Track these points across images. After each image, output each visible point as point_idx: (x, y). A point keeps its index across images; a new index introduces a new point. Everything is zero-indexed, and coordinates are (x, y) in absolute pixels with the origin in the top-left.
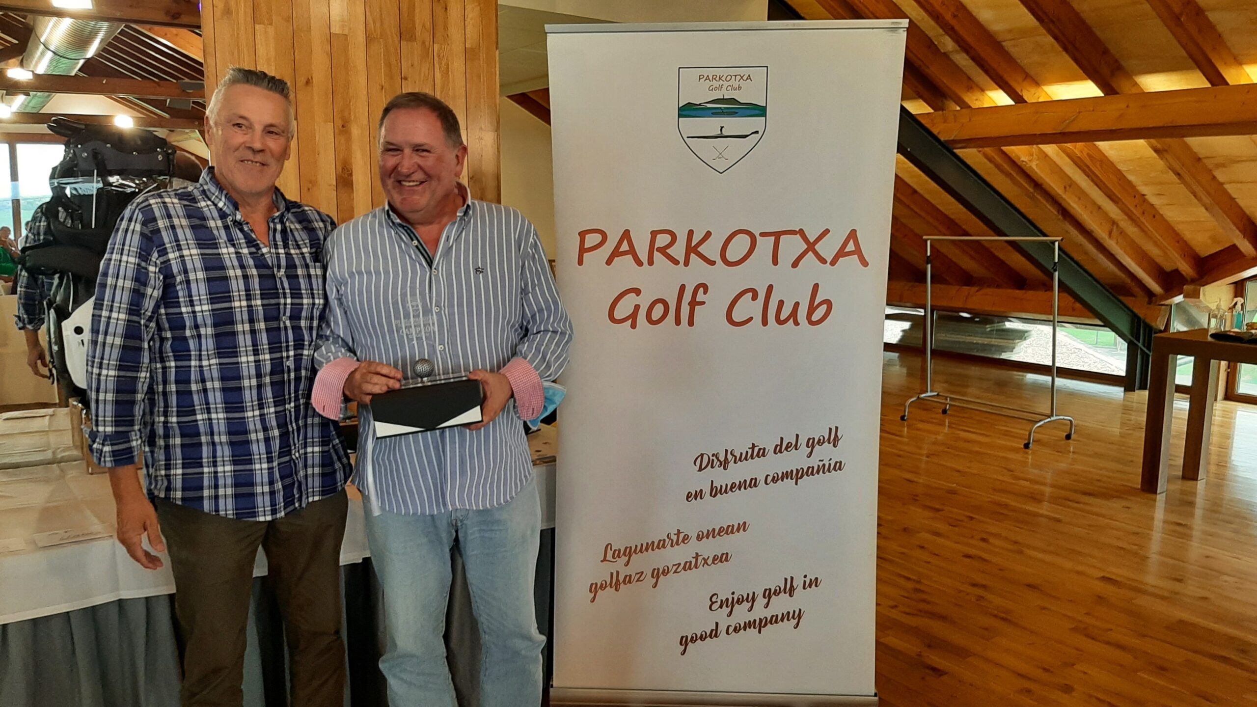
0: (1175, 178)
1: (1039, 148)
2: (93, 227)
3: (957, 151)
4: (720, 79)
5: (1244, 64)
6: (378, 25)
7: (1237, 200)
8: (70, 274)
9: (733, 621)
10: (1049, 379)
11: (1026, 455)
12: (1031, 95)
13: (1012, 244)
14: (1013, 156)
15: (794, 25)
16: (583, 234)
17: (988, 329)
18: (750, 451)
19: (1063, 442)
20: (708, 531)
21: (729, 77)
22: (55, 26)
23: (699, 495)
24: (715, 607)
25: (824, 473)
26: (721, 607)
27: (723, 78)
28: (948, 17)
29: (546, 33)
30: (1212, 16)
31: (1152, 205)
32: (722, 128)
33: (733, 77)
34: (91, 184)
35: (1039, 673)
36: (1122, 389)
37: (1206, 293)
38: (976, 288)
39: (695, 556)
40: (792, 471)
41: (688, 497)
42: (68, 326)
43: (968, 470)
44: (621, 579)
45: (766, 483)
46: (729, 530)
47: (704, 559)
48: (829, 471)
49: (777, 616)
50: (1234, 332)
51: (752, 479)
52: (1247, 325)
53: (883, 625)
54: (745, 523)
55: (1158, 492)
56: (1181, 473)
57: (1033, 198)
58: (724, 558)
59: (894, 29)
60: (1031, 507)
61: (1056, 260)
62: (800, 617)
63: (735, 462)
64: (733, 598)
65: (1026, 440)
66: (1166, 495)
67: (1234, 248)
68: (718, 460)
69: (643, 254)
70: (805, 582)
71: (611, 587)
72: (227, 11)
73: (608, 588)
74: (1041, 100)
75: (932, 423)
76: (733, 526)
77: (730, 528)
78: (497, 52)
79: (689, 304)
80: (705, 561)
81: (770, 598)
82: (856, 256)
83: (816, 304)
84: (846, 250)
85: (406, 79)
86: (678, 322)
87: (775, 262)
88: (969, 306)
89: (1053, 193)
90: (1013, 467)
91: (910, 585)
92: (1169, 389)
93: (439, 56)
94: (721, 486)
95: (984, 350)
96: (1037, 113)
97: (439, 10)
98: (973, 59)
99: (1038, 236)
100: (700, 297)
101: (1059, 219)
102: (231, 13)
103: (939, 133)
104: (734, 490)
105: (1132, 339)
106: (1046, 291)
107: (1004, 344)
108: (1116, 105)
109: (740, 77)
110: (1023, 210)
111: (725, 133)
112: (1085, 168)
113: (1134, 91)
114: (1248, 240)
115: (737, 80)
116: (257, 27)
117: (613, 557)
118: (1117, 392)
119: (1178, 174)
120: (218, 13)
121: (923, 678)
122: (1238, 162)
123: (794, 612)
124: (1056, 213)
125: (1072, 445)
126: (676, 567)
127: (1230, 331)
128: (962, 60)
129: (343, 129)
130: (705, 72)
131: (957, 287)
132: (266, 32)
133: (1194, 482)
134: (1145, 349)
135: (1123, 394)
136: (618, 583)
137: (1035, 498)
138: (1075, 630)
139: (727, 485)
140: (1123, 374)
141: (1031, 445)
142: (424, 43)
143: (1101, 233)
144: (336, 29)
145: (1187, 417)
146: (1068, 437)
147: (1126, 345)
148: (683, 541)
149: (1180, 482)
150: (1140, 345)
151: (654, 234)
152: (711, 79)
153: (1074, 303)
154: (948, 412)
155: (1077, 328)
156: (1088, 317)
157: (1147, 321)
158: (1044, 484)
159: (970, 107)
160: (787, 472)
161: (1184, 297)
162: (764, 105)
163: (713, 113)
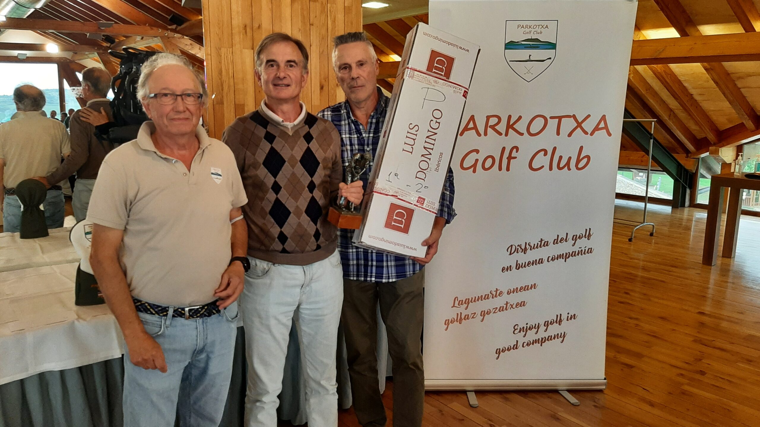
0: (715, 85)
4: (530, 27)
7: (747, 98)
9: (526, 340)
11: (630, 245)
18: (539, 243)
19: (649, 237)
20: (514, 289)
21: (535, 26)
23: (509, 268)
24: (515, 332)
25: (581, 255)
26: (520, 332)
27: (532, 27)
31: (696, 100)
32: (530, 56)
33: (538, 26)
36: (670, 207)
37: (723, 152)
39: (505, 303)
40: (563, 254)
41: (503, 270)
44: (463, 317)
45: (548, 261)
46: (526, 288)
47: (511, 305)
48: (584, 253)
49: (551, 336)
50: (758, 173)
51: (540, 259)
54: (535, 284)
55: (713, 265)
58: (522, 304)
62: (564, 336)
63: (531, 250)
64: (527, 327)
65: (629, 237)
67: (742, 125)
68: (521, 248)
69: (481, 129)
70: (568, 317)
71: (457, 322)
73: (455, 322)
74: (641, 39)
76: (528, 286)
79: (507, 158)
81: (548, 326)
82: (605, 130)
83: (581, 158)
84: (600, 127)
85: (312, 25)
86: (500, 169)
87: (558, 133)
89: (640, 93)
93: (330, 11)
94: (522, 263)
96: (639, 46)
100: (513, 155)
101: (641, 109)
104: (529, 265)
105: (677, 178)
108: (688, 42)
109: (541, 26)
111: (532, 59)
113: (698, 35)
114: (751, 121)
115: (540, 28)
117: (459, 305)
119: (716, 83)
123: (561, 333)
125: (654, 239)
126: (494, 310)
127: (755, 173)
130: (522, 23)
133: (729, 259)
134: (684, 184)
135: (671, 210)
136: (461, 319)
138: (695, 341)
139: (525, 263)
141: (633, 240)
146: (652, 235)
147: (673, 181)
148: (499, 295)
149: (722, 259)
150: (681, 180)
151: (488, 118)
152: (525, 27)
156: (653, 166)
157: (687, 167)
158: (639, 260)
160: (560, 255)
161: (709, 154)
162: (555, 43)
163: (525, 47)
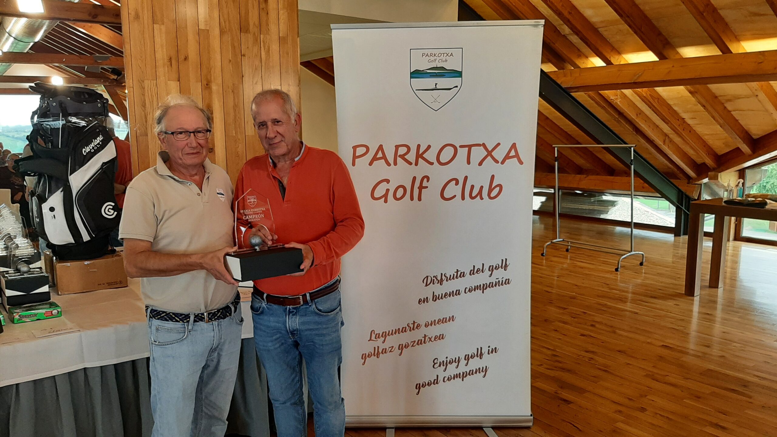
0: (702, 108)
1: (621, 91)
2: (60, 147)
3: (571, 94)
4: (435, 55)
5: (741, 41)
6: (227, 23)
7: (739, 121)
8: (46, 175)
9: (447, 374)
10: (630, 229)
11: (616, 276)
12: (616, 60)
13: (606, 149)
14: (606, 96)
15: (478, 23)
16: (355, 148)
17: (592, 201)
18: (455, 274)
19: (638, 267)
20: (432, 321)
21: (440, 54)
22: (16, 22)
23: (426, 300)
24: (435, 367)
25: (499, 286)
26: (440, 366)
27: (437, 55)
28: (566, 13)
29: (331, 29)
30: (721, 12)
31: (689, 125)
32: (436, 84)
33: (442, 55)
34: (57, 122)
35: (626, 401)
36: (673, 235)
37: (722, 177)
38: (585, 176)
39: (424, 336)
40: (480, 285)
41: (420, 301)
42: (45, 207)
43: (582, 285)
44: (380, 351)
45: (465, 292)
46: (444, 321)
48: (502, 285)
49: (473, 370)
50: (737, 200)
51: (457, 291)
52: (746, 195)
53: (535, 375)
54: (453, 316)
55: (695, 295)
56: (708, 284)
57: (618, 122)
58: (441, 337)
59: (536, 26)
60: (620, 306)
61: (632, 158)
62: (486, 372)
63: (447, 281)
64: (447, 361)
65: (616, 266)
66: (700, 297)
67: (738, 149)
68: (436, 278)
69: (391, 158)
70: (489, 350)
71: (374, 356)
72: (137, 17)
74: (622, 63)
75: (560, 257)
76: (446, 318)
77: (445, 319)
78: (298, 39)
79: (418, 188)
80: (430, 339)
81: (468, 360)
82: (516, 159)
83: (493, 186)
84: (511, 155)
85: (244, 55)
86: (412, 199)
87: (469, 162)
88: (581, 187)
89: (629, 118)
90: (608, 282)
91: (549, 352)
92: (700, 235)
93: (264, 42)
94: (439, 295)
95: (589, 213)
96: (619, 70)
97: (263, 14)
98: (581, 39)
99: (622, 144)
100: (425, 184)
101: (634, 134)
102: (140, 19)
103: (561, 83)
104: (446, 297)
105: (679, 205)
106: (626, 177)
107: (601, 209)
108: (667, 66)
109: (446, 54)
110: (611, 128)
111: (438, 87)
112: (648, 102)
113: (677, 57)
114: (746, 145)
115: (445, 56)
116: (155, 25)
117: (376, 338)
118: (670, 237)
119: (704, 106)
120: (131, 18)
121: (558, 406)
122: (739, 98)
123: (483, 368)
124: (632, 130)
125: (644, 269)
126: (412, 343)
127: (735, 199)
128: (575, 39)
129: (207, 86)
130: (426, 51)
131: (573, 175)
132: (160, 29)
133: (717, 289)
134: (686, 211)
135: (673, 238)
136: (378, 354)
137: (623, 300)
138: (647, 376)
139: (442, 294)
140: (674, 226)
141: (619, 269)
142: (254, 34)
143: (659, 142)
144: (202, 27)
145: (711, 251)
146: (641, 264)
147: (673, 209)
148: (417, 328)
149: (708, 289)
150: (683, 208)
151: (397, 147)
152: (429, 55)
153: (643, 184)
154: (569, 251)
155: (646, 199)
156: (652, 192)
157: (687, 194)
158: (627, 292)
159: (579, 67)
160: (477, 286)
161: (709, 179)
162: (461, 71)
163: (430, 76)
